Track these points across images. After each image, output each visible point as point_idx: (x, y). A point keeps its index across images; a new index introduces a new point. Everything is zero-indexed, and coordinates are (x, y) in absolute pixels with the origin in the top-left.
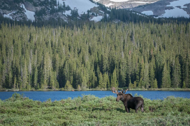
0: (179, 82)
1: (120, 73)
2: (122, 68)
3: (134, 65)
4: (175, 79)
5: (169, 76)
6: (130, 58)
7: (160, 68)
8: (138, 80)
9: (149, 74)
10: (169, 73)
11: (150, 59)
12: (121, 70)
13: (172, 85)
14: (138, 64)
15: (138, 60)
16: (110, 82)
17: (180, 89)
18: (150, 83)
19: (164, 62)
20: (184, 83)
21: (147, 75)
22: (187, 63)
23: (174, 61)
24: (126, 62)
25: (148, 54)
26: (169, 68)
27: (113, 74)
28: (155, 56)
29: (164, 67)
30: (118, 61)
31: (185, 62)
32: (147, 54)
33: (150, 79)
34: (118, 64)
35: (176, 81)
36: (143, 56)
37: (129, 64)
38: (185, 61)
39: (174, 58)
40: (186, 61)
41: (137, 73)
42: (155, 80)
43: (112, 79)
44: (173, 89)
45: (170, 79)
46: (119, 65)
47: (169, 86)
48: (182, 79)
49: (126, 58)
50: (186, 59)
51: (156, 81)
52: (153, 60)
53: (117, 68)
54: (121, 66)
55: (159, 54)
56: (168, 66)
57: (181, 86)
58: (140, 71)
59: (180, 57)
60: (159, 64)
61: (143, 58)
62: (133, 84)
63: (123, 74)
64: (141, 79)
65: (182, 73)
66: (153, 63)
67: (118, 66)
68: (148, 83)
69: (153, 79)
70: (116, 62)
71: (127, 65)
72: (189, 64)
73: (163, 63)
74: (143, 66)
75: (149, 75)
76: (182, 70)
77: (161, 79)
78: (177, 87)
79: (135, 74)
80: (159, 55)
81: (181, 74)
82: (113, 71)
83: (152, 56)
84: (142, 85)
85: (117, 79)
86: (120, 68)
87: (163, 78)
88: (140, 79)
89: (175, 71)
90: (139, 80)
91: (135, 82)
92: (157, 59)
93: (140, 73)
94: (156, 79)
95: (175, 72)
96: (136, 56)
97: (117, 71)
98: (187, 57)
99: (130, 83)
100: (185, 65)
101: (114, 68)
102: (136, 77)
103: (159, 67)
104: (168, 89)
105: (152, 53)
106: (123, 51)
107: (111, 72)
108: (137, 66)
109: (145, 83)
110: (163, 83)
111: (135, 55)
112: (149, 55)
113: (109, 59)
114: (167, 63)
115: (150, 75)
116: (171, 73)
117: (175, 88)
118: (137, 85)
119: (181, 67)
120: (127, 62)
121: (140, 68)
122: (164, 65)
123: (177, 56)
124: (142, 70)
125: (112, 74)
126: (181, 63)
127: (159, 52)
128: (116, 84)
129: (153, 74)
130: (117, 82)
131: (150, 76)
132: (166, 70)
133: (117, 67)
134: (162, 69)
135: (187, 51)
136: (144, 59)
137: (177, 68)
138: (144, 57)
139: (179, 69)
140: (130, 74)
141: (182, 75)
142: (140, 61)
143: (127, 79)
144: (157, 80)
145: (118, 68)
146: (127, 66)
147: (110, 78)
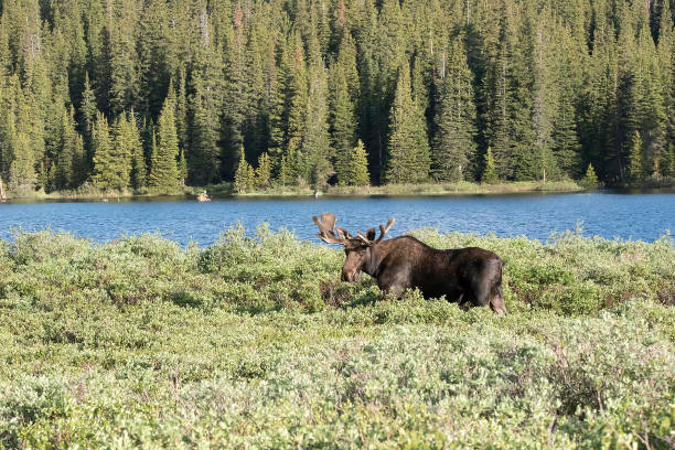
0: (469, 157)
1: (190, 115)
2: (200, 92)
3: (259, 76)
4: (448, 139)
5: (421, 126)
6: (237, 40)
7: (377, 89)
8: (279, 150)
9: (331, 118)
10: (422, 113)
11: (333, 48)
12: (199, 102)
13: (437, 170)
14: (275, 72)
15: (279, 51)
16: (148, 162)
17: (472, 188)
18: (333, 160)
19: (399, 59)
20: (490, 159)
21: (318, 124)
22: (505, 64)
23: (443, 57)
24: (218, 63)
25: (325, 22)
26: (421, 88)
27: (162, 119)
28: (354, 33)
29: (400, 88)
30: (180, 57)
31: (493, 60)
32: (320, 25)
33: (331, 145)
34: (183, 74)
35: (455, 151)
36: (298, 35)
37: (238, 71)
38: (494, 53)
39: (445, 40)
40: (498, 56)
41: (272, 117)
42: (355, 145)
43: (158, 144)
44: (439, 189)
45: (425, 142)
46: (189, 78)
47: (424, 176)
48: (482, 142)
49: (221, 45)
50: (499, 47)
51: (361, 151)
52: (347, 50)
53: (178, 93)
54: (198, 82)
55: (375, 23)
56: (419, 79)
57: (477, 174)
58: (288, 104)
59: (471, 39)
60: (373, 70)
61: (300, 45)
62: (256, 165)
63: (208, 119)
64: (292, 144)
65: (480, 110)
66: (346, 68)
67: (183, 81)
68: (327, 163)
69: (346, 142)
70: (173, 63)
71: (227, 78)
72: (510, 70)
73: (394, 65)
74: (300, 83)
75: (327, 126)
76: (478, 100)
77: (386, 140)
78: (456, 180)
79: (264, 119)
80: (374, 29)
81: (474, 116)
82: (160, 107)
83: (342, 36)
84: (296, 172)
85: (180, 146)
86: (191, 91)
87: (393, 137)
88: (287, 142)
89: (448, 102)
90: (284, 150)
91: (264, 159)
92: (363, 47)
93: (285, 116)
94: (360, 142)
95: (448, 109)
96: (268, 35)
97: (178, 109)
98: (502, 38)
99: (243, 161)
100: (494, 73)
101: (163, 94)
102: (266, 132)
103: (377, 82)
104: (415, 187)
105: (342, 20)
106: (204, 11)
107: (150, 110)
108: (274, 83)
109: (310, 161)
110: (394, 161)
111: (262, 29)
112: (327, 28)
113: (139, 48)
114: (412, 66)
115: (336, 125)
116: (431, 113)
117: (448, 185)
118: (275, 173)
119: (477, 82)
120: (227, 61)
121: (289, 93)
122: (397, 74)
123: (454, 34)
124: (296, 101)
125: (155, 120)
126: (481, 70)
127: (374, 12)
128: (175, 169)
129: (346, 117)
130: (178, 158)
131: (332, 130)
132: (409, 99)
133: (177, 88)
134: (391, 97)
135: (503, 8)
136: (306, 48)
137: (456, 91)
138: (304, 38)
139: (466, 95)
140: (240, 118)
141: (480, 123)
142: (285, 58)
143: (226, 142)
144: (367, 148)
145: (183, 90)
146: (224, 83)
147: (146, 138)
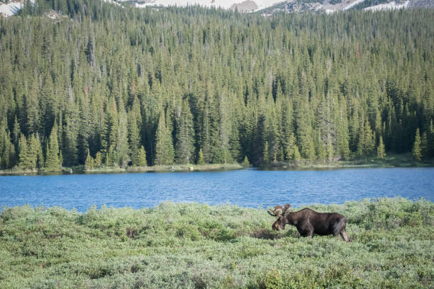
0: (192, 153)
1: (64, 134)
2: (69, 124)
3: (96, 117)
4: (182, 145)
5: (170, 139)
6: (86, 101)
7: (150, 122)
8: (105, 150)
9: (129, 136)
10: (170, 133)
11: (129, 104)
12: (68, 128)
13: (177, 159)
14: (103, 115)
15: (105, 106)
16: (45, 156)
17: (192, 168)
18: (130, 155)
19: (159, 109)
20: (201, 154)
21: (123, 139)
22: (207, 111)
23: (180, 108)
24: (77, 111)
25: (126, 92)
26: (169, 122)
27: (51, 137)
28: (139, 97)
29: (160, 122)
30: (59, 108)
31: (202, 109)
32: (123, 94)
33: (130, 148)
34: (61, 116)
35: (185, 150)
36: (114, 98)
37: (86, 115)
38: (202, 106)
39: (181, 100)
40: (204, 108)
41: (102, 135)
42: (140, 148)
43: (49, 148)
44: (178, 167)
45: (172, 146)
46: (64, 118)
47: (172, 161)
48: (198, 146)
49: (78, 103)
50: (205, 104)
51: (143, 151)
52: (136, 105)
53: (59, 125)
54: (68, 119)
55: (149, 92)
56: (169, 118)
57: (195, 160)
58: (109, 129)
59: (192, 100)
60: (148, 114)
61: (114, 102)
62: (95, 157)
63: (72, 136)
64: (111, 148)
65: (196, 132)
66: (136, 113)
67: (61, 119)
68: (127, 156)
69: (136, 147)
70: (56, 111)
71: (81, 118)
72: (210, 114)
73: (157, 112)
74: (115, 120)
75: (128, 139)
76: (196, 127)
77: (154, 146)
78: (186, 163)
79: (98, 136)
80: (148, 95)
81: (194, 134)
82: (50, 131)
83: (134, 98)
84: (113, 160)
85: (60, 149)
86: (64, 123)
87: (157, 145)
88: (109, 147)
89: (182, 128)
90: (108, 150)
91: (99, 155)
92: (144, 103)
93: (108, 135)
94: (142, 147)
95: (182, 132)
96: (100, 98)
97: (58, 132)
98: (206, 99)
99: (89, 155)
100: (202, 115)
101: (52, 125)
102: (99, 141)
103: (150, 119)
104: (167, 167)
105: (134, 91)
106: (70, 86)
107: (46, 131)
108: (103, 120)
109: (120, 155)
110: (158, 155)
111: (97, 95)
112: (127, 95)
113: (40, 104)
114: (166, 112)
115: (132, 139)
116: (175, 133)
117: (182, 166)
118: (104, 161)
119: (195, 119)
120: (81, 110)
121: (110, 124)
122: (159, 116)
123: (184, 98)
124: (113, 128)
125: (48, 137)
126: (196, 114)
127: (148, 87)
128: (57, 159)
129: (136, 136)
130: (59, 154)
131: (129, 141)
132: (164, 126)
133: (58, 122)
134: (156, 126)
135: (206, 86)
136: (117, 104)
137: (185, 123)
138: (117, 99)
139: (190, 125)
140: (87, 136)
141: (197, 138)
142: (108, 108)
143: (80, 147)
144: (146, 149)
145: (61, 124)
146: (80, 120)
147: (44, 146)
